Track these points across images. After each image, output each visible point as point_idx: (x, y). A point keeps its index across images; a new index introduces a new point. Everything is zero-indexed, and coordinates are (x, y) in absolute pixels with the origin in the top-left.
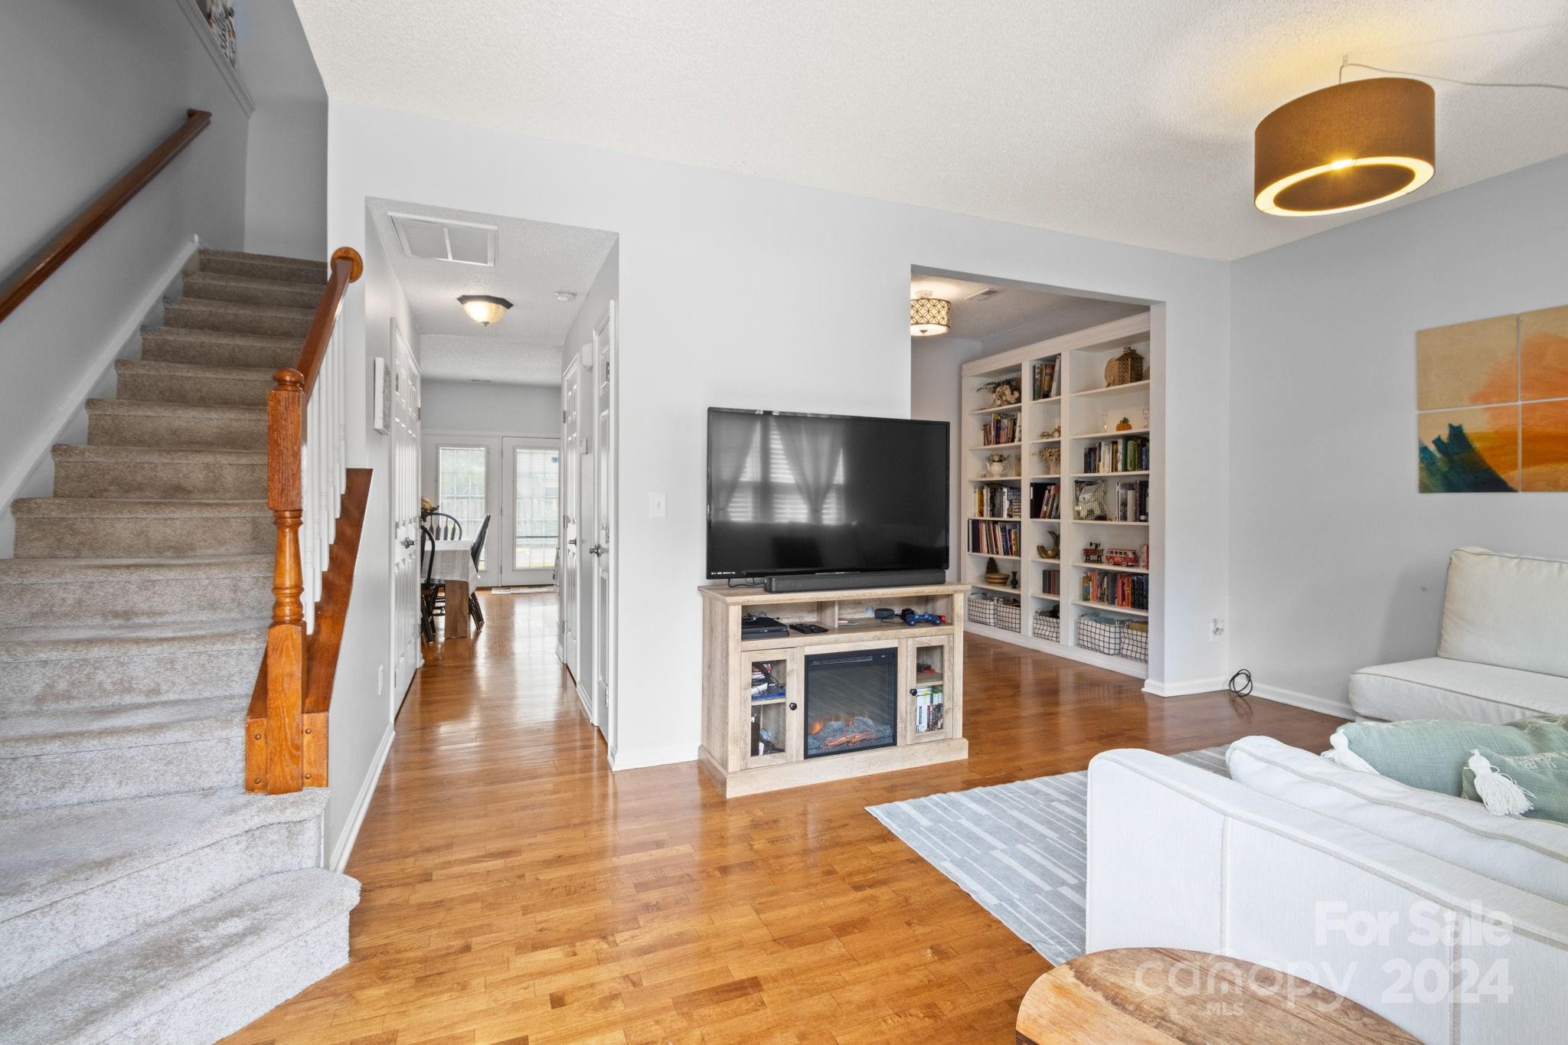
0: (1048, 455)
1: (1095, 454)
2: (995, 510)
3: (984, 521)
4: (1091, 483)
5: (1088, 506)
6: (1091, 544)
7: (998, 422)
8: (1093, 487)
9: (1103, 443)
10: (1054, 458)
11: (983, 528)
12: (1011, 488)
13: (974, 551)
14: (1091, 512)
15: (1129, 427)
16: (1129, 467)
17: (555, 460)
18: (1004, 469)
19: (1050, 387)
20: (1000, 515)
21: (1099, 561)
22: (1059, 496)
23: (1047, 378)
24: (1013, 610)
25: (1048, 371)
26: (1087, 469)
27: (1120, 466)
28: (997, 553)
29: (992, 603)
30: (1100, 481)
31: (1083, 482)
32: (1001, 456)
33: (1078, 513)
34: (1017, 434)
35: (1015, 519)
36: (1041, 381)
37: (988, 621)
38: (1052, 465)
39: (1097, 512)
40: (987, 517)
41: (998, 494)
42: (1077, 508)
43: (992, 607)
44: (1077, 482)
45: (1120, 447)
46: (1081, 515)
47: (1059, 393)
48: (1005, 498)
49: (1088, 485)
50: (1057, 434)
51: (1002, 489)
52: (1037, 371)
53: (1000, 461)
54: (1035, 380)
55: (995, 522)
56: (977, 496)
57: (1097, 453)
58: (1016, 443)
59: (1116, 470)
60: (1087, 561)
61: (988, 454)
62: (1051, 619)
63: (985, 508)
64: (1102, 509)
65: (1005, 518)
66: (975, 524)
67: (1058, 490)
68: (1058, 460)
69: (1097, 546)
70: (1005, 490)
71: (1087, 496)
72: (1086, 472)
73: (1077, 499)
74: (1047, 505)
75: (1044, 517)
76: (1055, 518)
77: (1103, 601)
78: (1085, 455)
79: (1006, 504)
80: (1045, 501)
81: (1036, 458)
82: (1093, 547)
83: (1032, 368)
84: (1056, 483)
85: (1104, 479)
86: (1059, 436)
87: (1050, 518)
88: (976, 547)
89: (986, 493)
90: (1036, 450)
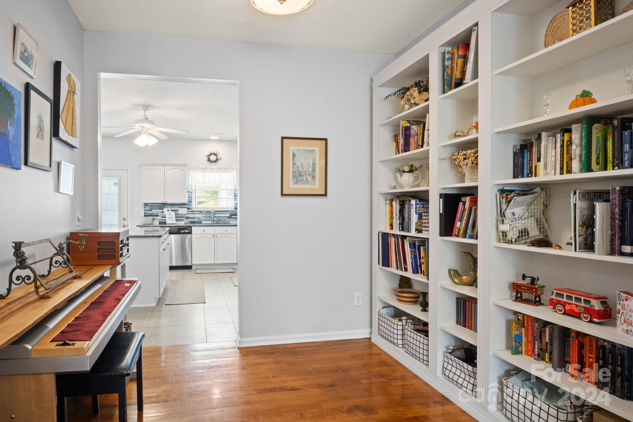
0: (461, 158)
1: (531, 152)
2: (404, 225)
3: (394, 235)
4: (526, 190)
5: (520, 225)
6: (524, 277)
7: (407, 129)
8: (528, 198)
9: (544, 134)
10: (469, 161)
11: (392, 241)
12: (421, 200)
13: (383, 265)
14: (524, 233)
15: (593, 101)
16: (594, 165)
17: (115, 184)
18: (416, 179)
19: (463, 72)
20: (409, 230)
21: (537, 302)
22: (476, 210)
23: (460, 61)
24: (420, 337)
25: (461, 52)
26: (518, 172)
27: (576, 165)
28: (406, 270)
29: (400, 323)
30: (538, 189)
31: (511, 191)
32: (412, 166)
33: (504, 234)
34: (425, 140)
35: (423, 235)
36: (452, 69)
37: (396, 341)
38: (467, 170)
39: (534, 233)
40: (396, 231)
41: (406, 207)
42: (502, 228)
43: (400, 328)
44: (502, 191)
45: (576, 136)
46: (509, 237)
47: (475, 75)
48: (413, 211)
49: (519, 195)
50: (474, 131)
51: (410, 200)
52: (447, 56)
53: (411, 171)
54: (444, 68)
55: (404, 237)
56: (388, 208)
57: (535, 149)
58: (425, 148)
59: (569, 171)
60: (519, 299)
61: (398, 165)
62: (465, 365)
63: (394, 220)
64: (542, 229)
65: (413, 233)
66: (385, 237)
67: (474, 202)
68: (475, 164)
69: (533, 280)
70: (413, 202)
71: (518, 211)
72: (515, 177)
73: (502, 214)
74: (461, 221)
75: (457, 236)
76: (471, 237)
77: (543, 359)
78: (515, 154)
79: (414, 218)
80: (458, 216)
81: (446, 164)
82: (528, 281)
83: (441, 57)
84: (472, 192)
85: (544, 186)
86: (477, 133)
87: (464, 236)
88: (386, 262)
89: (396, 206)
90: (446, 154)
